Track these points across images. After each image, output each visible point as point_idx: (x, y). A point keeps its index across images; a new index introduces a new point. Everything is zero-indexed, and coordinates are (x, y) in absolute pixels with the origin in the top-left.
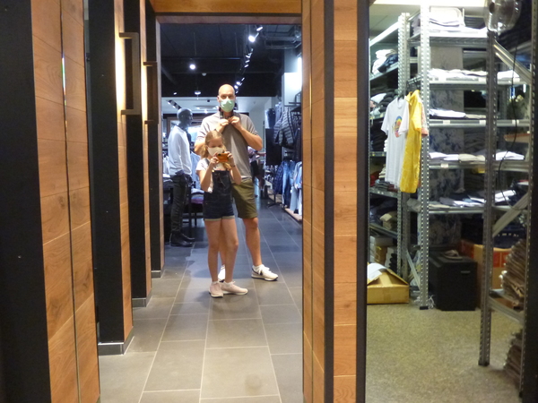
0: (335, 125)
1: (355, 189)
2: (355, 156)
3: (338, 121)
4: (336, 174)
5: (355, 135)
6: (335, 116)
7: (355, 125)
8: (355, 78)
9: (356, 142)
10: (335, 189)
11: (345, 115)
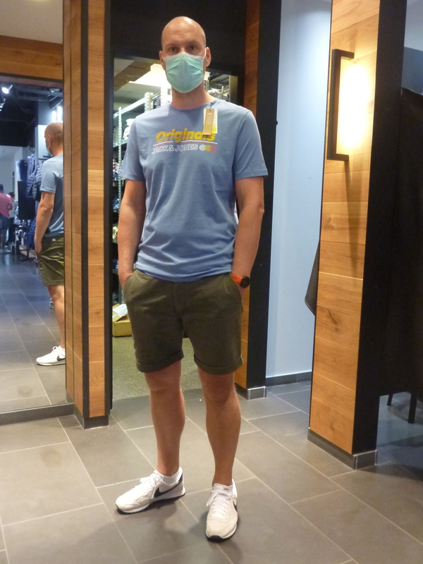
0: (89, 188)
1: (103, 233)
2: (103, 210)
3: (91, 186)
4: (89, 222)
5: (102, 196)
6: (89, 183)
7: (103, 189)
8: (102, 157)
9: (103, 200)
10: (89, 233)
11: (95, 181)
